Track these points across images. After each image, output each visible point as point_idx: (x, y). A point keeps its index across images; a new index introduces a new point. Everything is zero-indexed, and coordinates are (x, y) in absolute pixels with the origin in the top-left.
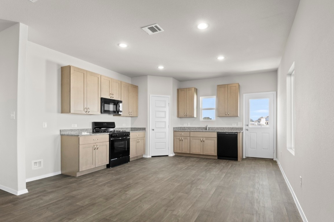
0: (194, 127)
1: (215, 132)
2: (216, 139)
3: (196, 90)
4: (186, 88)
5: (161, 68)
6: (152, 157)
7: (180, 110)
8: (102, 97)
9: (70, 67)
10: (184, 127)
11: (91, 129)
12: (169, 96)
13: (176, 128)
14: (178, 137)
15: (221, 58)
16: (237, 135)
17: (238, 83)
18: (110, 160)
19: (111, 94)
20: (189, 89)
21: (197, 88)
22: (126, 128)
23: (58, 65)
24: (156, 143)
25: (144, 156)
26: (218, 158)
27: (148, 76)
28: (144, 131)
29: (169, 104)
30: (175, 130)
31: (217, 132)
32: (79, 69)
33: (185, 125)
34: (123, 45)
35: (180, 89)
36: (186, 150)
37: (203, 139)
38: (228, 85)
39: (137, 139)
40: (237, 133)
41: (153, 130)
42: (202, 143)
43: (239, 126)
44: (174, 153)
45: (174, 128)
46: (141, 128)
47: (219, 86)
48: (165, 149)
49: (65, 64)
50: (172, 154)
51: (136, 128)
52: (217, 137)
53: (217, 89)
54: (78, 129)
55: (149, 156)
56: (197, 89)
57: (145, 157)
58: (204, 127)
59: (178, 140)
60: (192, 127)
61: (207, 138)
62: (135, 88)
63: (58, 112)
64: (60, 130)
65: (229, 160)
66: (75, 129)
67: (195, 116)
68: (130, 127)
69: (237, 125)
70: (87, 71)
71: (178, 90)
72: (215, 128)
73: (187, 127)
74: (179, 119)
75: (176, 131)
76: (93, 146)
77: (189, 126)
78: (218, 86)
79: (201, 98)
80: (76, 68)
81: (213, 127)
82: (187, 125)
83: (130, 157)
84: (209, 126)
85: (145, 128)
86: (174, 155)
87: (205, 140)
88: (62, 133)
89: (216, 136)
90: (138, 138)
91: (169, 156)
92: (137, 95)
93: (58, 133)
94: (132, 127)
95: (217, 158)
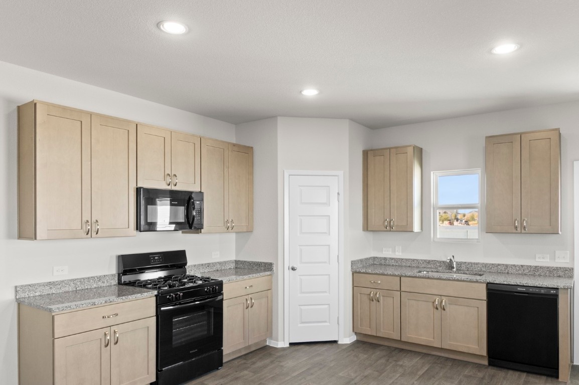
0: (414, 260)
1: (481, 282)
2: (485, 303)
3: (419, 153)
4: (390, 149)
5: (310, 93)
6: (291, 344)
7: (372, 212)
8: (139, 186)
9: (35, 104)
10: (385, 259)
11: (112, 275)
12: (340, 173)
13: (361, 261)
14: (367, 291)
15: (505, 48)
16: (556, 296)
17: (558, 130)
18: (158, 370)
19: (169, 175)
20: (399, 150)
21: (421, 147)
22: (220, 263)
23: (9, 101)
24: (302, 307)
25: (271, 343)
26: (491, 364)
27: (279, 118)
28: (268, 273)
29: (338, 194)
30: (358, 270)
31: (488, 284)
32: (64, 109)
33: (387, 253)
34: (174, 28)
35: (372, 150)
36: (388, 331)
37: (442, 302)
38: (521, 134)
39: (247, 297)
40: (557, 289)
41: (293, 269)
42: (438, 313)
43: (560, 261)
44: (354, 334)
45: (353, 263)
46: (261, 263)
47: (492, 141)
48: (327, 324)
49: (26, 96)
50: (347, 339)
51: (249, 262)
52: (485, 298)
53: (486, 147)
54: (71, 280)
55: (282, 344)
56: (421, 150)
57: (271, 345)
58: (444, 259)
59: (365, 298)
60: (407, 260)
61: (455, 299)
62: (245, 153)
63: (9, 236)
64: (16, 287)
65: (528, 372)
66: (63, 281)
67: (416, 228)
68: (233, 258)
69: (553, 258)
70: (91, 114)
71: (366, 154)
72: (477, 264)
73: (392, 259)
74: (370, 235)
75: (359, 272)
76: (102, 336)
77: (399, 255)
78: (489, 138)
79: (433, 176)
80: (54, 106)
81: (473, 261)
82: (394, 251)
83: (224, 353)
84: (458, 259)
85: (271, 264)
86: (354, 338)
87: (448, 305)
88: (21, 295)
89: (484, 295)
90: (250, 296)
91: (339, 343)
92: (251, 173)
93: (10, 296)
94: (238, 259)
95: (486, 362)
